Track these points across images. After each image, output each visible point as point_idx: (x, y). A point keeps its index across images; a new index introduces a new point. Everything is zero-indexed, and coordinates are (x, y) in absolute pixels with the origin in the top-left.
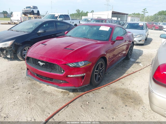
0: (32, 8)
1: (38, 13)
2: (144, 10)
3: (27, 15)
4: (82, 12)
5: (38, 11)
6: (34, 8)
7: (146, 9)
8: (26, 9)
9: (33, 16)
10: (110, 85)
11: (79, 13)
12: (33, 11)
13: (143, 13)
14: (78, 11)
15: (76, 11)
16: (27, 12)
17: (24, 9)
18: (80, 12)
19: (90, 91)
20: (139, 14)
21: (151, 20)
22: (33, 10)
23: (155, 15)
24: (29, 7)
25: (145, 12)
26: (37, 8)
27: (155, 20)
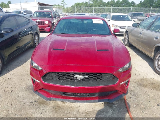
2: (63, 2)
7: (64, 1)
13: (62, 5)
20: (59, 6)
21: (70, 11)
23: (73, 6)
25: (64, 3)
27: (73, 11)
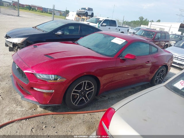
0: (87, 10)
1: (92, 15)
3: (81, 17)
4: (145, 21)
5: (93, 14)
6: (89, 10)
8: (81, 10)
9: (85, 17)
10: (95, 113)
11: (142, 21)
12: (87, 13)
14: (141, 18)
15: (140, 18)
16: (81, 13)
17: (80, 9)
18: (144, 20)
19: (61, 113)
22: (87, 11)
24: (85, 9)
26: (92, 11)
